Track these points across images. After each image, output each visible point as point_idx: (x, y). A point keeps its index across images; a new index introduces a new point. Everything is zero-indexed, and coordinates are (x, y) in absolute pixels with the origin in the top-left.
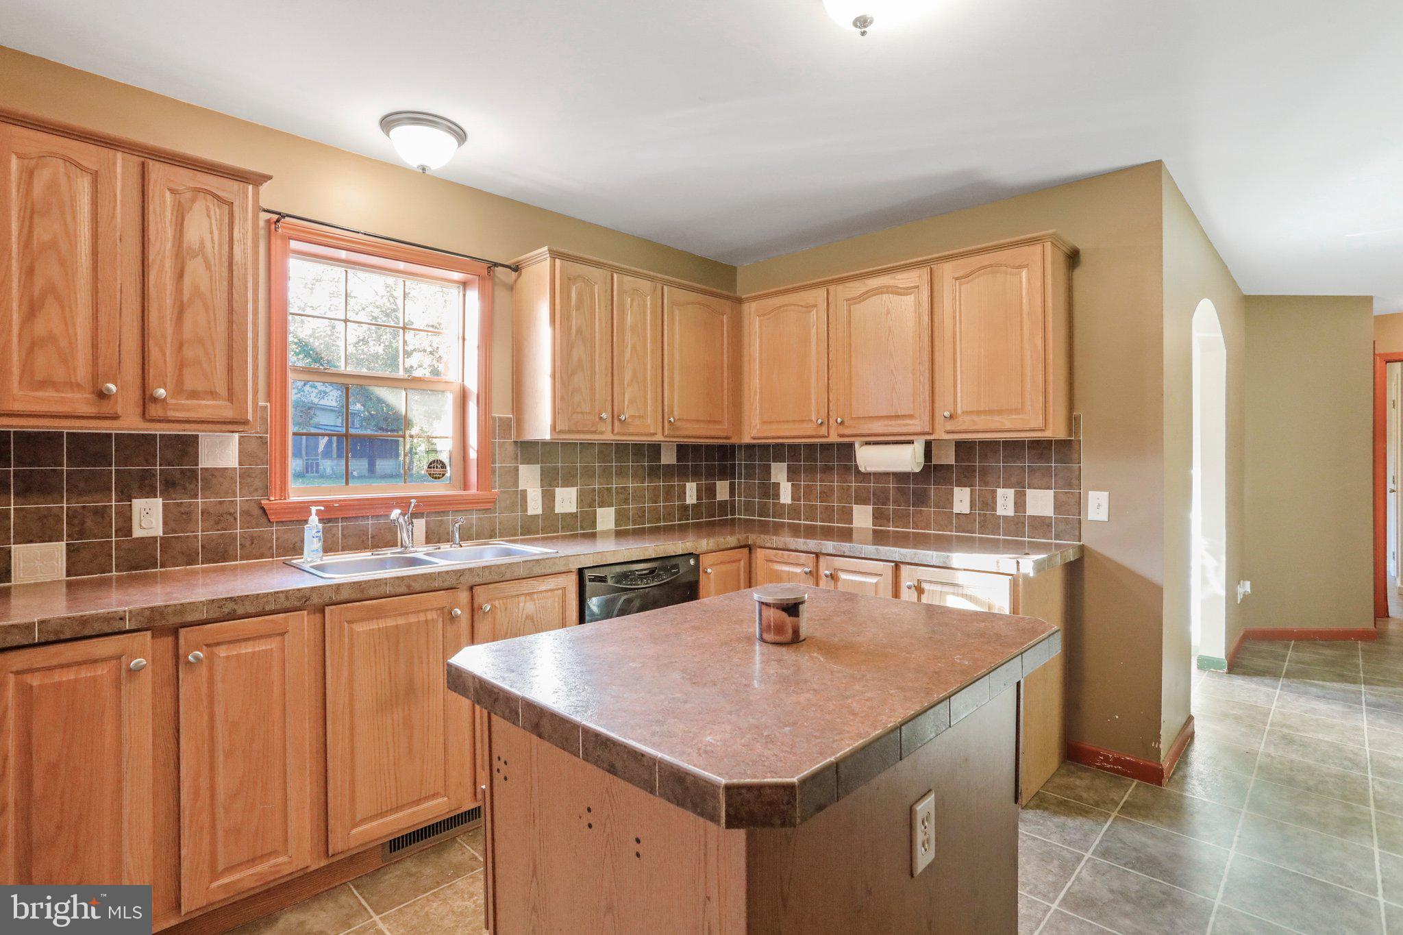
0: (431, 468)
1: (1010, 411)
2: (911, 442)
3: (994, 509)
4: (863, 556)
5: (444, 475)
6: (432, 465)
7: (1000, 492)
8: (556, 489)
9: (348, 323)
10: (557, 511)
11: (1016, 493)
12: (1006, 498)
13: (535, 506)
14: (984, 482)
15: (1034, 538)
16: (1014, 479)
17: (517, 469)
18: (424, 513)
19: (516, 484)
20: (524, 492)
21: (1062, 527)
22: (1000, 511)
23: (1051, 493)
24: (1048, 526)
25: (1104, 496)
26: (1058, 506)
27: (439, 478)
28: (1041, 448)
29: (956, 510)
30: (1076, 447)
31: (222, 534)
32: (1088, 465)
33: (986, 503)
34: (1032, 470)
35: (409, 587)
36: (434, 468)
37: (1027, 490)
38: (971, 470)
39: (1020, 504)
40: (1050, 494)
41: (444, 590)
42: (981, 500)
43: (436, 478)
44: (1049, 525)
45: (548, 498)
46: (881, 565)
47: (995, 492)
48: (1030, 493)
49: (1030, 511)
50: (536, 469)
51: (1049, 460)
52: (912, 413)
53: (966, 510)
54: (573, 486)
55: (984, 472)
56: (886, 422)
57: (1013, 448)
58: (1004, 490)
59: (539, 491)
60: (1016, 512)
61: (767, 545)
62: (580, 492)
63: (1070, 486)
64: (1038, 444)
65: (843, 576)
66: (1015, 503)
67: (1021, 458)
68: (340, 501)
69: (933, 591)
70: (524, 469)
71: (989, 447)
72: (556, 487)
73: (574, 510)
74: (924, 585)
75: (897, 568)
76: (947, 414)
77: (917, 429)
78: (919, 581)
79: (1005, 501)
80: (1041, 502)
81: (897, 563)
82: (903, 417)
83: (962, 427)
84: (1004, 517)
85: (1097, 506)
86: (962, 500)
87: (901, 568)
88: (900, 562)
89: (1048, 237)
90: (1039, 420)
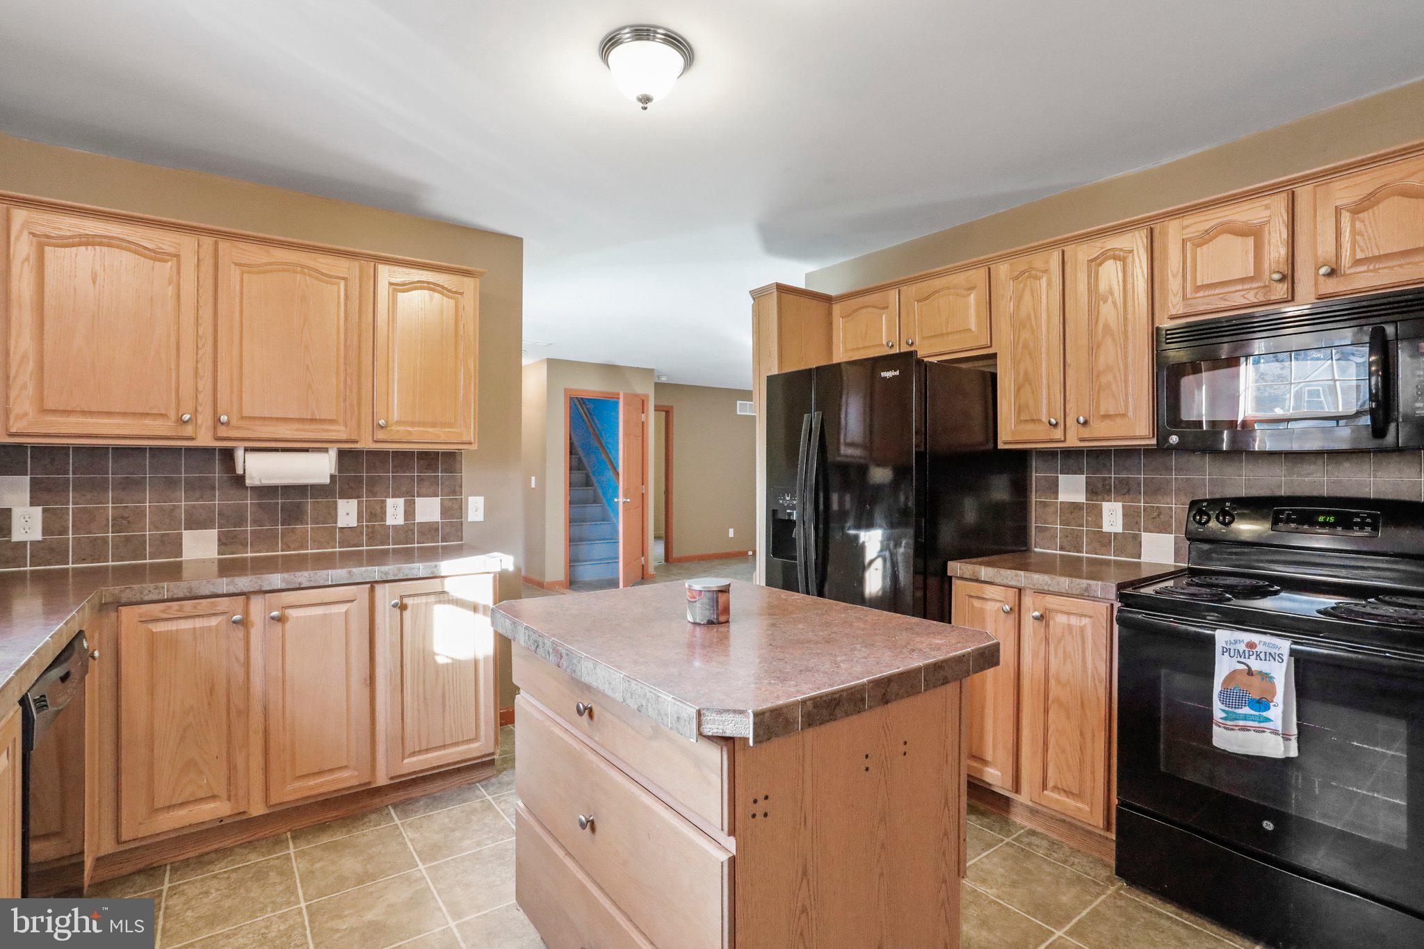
1: (443, 425)
2: (326, 450)
3: (383, 519)
4: (330, 583)
7: (390, 502)
11: (406, 502)
12: (395, 507)
14: (371, 493)
15: (423, 543)
16: (404, 489)
21: (447, 530)
22: (390, 521)
23: (438, 500)
24: (435, 530)
25: (481, 500)
26: (445, 512)
28: (429, 460)
29: (340, 524)
30: (458, 458)
32: (467, 473)
33: (375, 514)
34: (421, 480)
37: (416, 499)
38: (359, 480)
39: (409, 512)
40: (436, 501)
42: (368, 511)
44: (437, 530)
46: (354, 589)
47: (384, 502)
48: (419, 501)
49: (419, 518)
51: (436, 470)
52: (335, 418)
53: (353, 523)
55: (372, 482)
56: (301, 426)
57: (403, 459)
58: (395, 499)
60: (406, 520)
61: (147, 598)
63: (454, 492)
64: (426, 455)
65: (292, 613)
66: (405, 512)
67: (410, 468)
69: (418, 604)
71: (377, 457)
74: (406, 601)
75: (372, 590)
76: (382, 422)
77: (334, 436)
78: (402, 597)
79: (395, 511)
80: (429, 509)
81: (373, 584)
82: (322, 421)
83: (396, 437)
84: (394, 527)
85: (475, 508)
86: (347, 513)
87: (378, 587)
88: (377, 582)
89: (480, 275)
90: (470, 435)
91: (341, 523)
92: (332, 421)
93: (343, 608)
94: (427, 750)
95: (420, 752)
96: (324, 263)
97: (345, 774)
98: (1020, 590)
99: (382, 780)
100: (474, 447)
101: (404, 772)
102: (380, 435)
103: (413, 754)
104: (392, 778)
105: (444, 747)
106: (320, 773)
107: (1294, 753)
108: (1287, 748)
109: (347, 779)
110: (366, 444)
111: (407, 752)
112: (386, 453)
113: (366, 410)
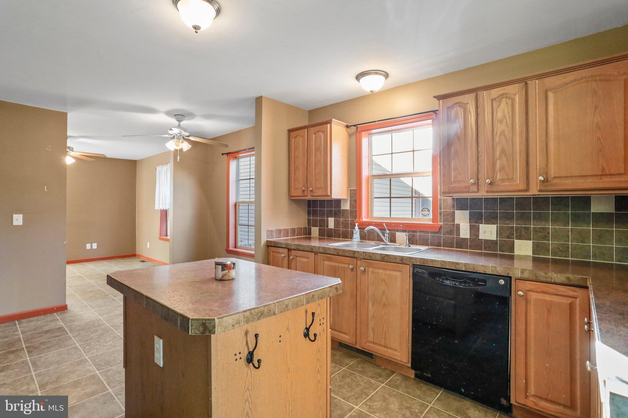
0: (423, 211)
5: (428, 214)
6: (423, 210)
8: (480, 225)
9: (393, 154)
10: (480, 238)
13: (465, 233)
17: (454, 213)
18: (406, 231)
19: (453, 220)
20: (458, 226)
27: (426, 216)
31: (346, 230)
35: (338, 253)
36: (424, 211)
41: (350, 257)
43: (425, 216)
45: (474, 230)
50: (466, 213)
54: (493, 224)
59: (468, 225)
62: (500, 228)
68: (375, 222)
70: (458, 213)
72: (480, 224)
73: (494, 238)
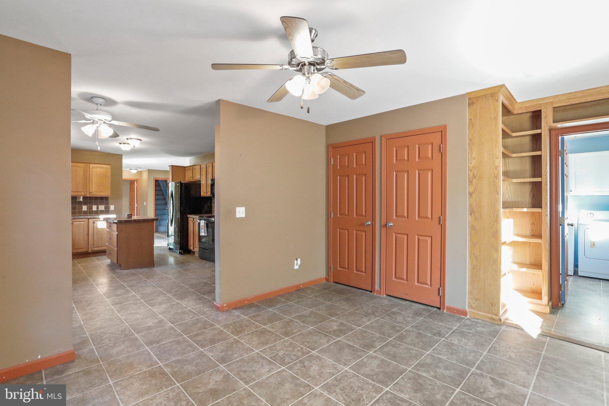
1: (103, 192)
3: (92, 209)
4: (81, 218)
11: (97, 206)
14: (90, 204)
15: (100, 213)
16: (96, 204)
21: (105, 210)
25: (113, 206)
26: (105, 208)
28: (102, 198)
30: (108, 198)
32: (110, 201)
33: (90, 208)
34: (100, 202)
37: (99, 206)
38: (87, 202)
39: (98, 208)
40: (104, 206)
44: (103, 210)
46: (85, 219)
47: (92, 206)
49: (100, 209)
51: (103, 200)
53: (86, 210)
55: (90, 202)
56: (75, 193)
57: (96, 198)
58: (95, 206)
60: (97, 210)
63: (107, 204)
65: (75, 223)
67: (98, 200)
69: (97, 222)
71: (91, 198)
74: (95, 222)
75: (88, 220)
76: (91, 192)
77: (82, 194)
78: (94, 221)
79: (94, 208)
80: (102, 208)
81: (89, 219)
82: (79, 192)
83: (93, 194)
84: (94, 211)
85: (112, 207)
86: (85, 208)
87: (90, 220)
88: (89, 218)
89: (111, 164)
90: (109, 194)
91: (84, 210)
92: (81, 192)
93: (83, 222)
94: (99, 247)
95: (97, 247)
96: (80, 165)
97: (83, 249)
98: (194, 219)
99: (90, 251)
100: (110, 196)
101: (94, 250)
102: (91, 194)
103: (96, 247)
104: (92, 251)
105: (102, 247)
106: (79, 249)
107: (206, 235)
108: (205, 234)
109: (83, 250)
110: (88, 195)
111: (95, 247)
112: (93, 197)
113: (88, 190)
